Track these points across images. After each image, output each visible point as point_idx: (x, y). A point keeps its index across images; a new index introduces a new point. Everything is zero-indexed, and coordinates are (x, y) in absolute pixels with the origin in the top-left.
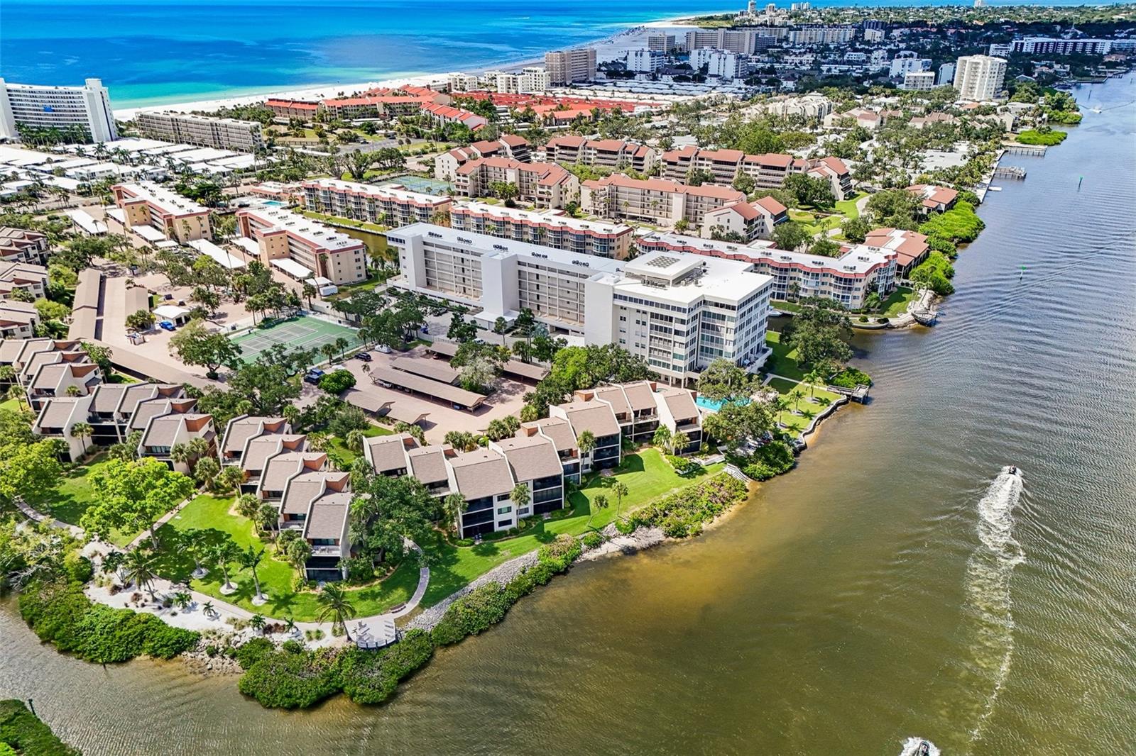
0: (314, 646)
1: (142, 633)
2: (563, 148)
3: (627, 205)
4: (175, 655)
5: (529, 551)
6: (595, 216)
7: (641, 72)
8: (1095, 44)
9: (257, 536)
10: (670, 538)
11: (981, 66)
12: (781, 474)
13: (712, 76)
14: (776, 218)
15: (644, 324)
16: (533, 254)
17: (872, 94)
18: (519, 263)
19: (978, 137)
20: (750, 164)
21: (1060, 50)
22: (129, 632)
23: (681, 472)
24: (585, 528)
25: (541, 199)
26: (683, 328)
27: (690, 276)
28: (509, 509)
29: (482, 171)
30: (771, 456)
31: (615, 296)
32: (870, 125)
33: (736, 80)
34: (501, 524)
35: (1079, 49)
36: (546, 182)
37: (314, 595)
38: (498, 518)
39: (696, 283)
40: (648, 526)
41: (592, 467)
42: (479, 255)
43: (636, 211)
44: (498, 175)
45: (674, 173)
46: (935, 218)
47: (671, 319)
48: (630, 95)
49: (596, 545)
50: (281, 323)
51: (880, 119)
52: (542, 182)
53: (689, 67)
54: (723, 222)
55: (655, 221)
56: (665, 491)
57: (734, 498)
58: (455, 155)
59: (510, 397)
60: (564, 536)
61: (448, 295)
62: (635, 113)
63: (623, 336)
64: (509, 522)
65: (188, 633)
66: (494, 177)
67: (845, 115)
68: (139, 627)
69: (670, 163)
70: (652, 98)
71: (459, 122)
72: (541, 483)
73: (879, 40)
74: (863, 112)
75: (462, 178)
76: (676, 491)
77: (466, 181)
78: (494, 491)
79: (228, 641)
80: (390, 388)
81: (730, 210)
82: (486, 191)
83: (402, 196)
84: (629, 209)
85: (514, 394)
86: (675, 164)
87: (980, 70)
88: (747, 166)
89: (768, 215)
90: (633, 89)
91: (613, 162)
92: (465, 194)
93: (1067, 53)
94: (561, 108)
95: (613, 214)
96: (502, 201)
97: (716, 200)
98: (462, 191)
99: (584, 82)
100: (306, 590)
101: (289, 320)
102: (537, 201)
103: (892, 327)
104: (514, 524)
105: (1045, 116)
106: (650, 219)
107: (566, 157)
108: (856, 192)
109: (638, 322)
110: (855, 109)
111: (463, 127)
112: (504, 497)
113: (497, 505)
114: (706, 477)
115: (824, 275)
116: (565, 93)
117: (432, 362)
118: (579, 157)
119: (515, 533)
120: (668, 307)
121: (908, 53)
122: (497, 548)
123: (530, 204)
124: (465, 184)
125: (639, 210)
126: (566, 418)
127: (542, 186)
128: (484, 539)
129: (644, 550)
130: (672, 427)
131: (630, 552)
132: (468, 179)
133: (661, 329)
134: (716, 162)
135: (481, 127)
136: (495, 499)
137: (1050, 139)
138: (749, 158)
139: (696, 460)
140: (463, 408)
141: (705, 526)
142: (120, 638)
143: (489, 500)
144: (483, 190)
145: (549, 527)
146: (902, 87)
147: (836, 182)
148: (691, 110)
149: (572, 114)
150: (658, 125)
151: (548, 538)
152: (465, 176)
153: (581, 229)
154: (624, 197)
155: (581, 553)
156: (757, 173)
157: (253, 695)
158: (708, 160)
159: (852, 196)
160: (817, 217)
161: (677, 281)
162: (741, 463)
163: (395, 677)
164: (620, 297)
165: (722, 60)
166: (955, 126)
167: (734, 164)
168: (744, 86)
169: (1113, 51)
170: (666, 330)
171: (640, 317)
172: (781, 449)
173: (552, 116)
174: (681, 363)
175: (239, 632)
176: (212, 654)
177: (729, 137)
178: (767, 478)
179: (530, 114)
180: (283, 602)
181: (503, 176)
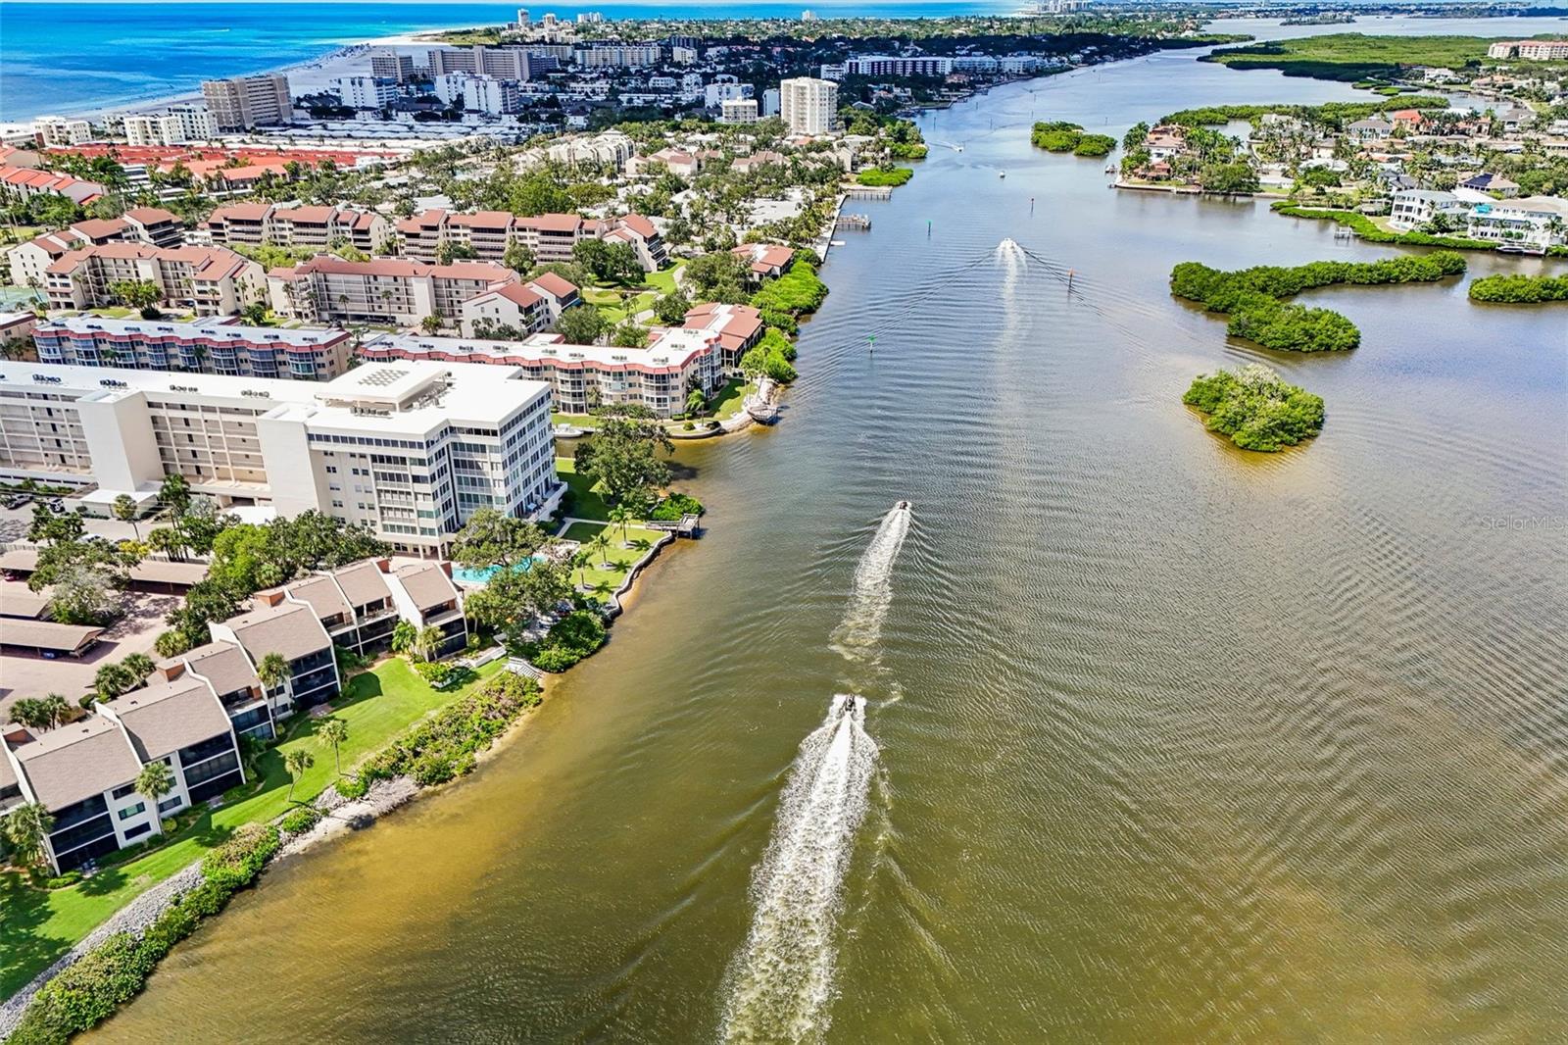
2: (235, 222)
3: (344, 299)
5: (184, 865)
7: (364, 109)
8: (935, 63)
10: (427, 788)
11: (808, 91)
13: (470, 111)
14: (564, 301)
17: (685, 131)
18: (150, 405)
19: (813, 180)
20: (524, 230)
21: (899, 71)
23: (440, 685)
24: (286, 805)
25: (202, 302)
27: (427, 394)
31: (310, 437)
32: (684, 170)
33: (505, 117)
34: (129, 834)
36: (206, 276)
38: (120, 828)
40: (390, 778)
41: (293, 706)
42: (71, 399)
43: (363, 308)
44: (123, 271)
45: (417, 250)
46: (769, 285)
47: (403, 460)
48: (349, 142)
51: (695, 162)
52: (201, 276)
53: (436, 100)
54: (490, 313)
56: (415, 719)
57: (521, 705)
58: (44, 244)
59: (148, 621)
60: (249, 826)
63: (337, 496)
64: (145, 827)
66: (116, 276)
67: (651, 158)
69: (409, 236)
70: (384, 145)
73: (690, 61)
74: (673, 153)
75: (57, 281)
76: (433, 714)
77: (67, 285)
78: (104, 785)
82: (107, 298)
84: (349, 306)
85: (154, 616)
86: (417, 236)
87: (808, 96)
88: (521, 234)
89: (552, 298)
90: (353, 134)
92: (69, 305)
93: (907, 75)
94: (234, 163)
95: (326, 315)
96: (137, 311)
97: (477, 283)
98: (62, 300)
99: (275, 124)
102: (198, 306)
103: (725, 432)
104: (156, 829)
105: (887, 150)
106: (385, 318)
108: (672, 260)
109: (355, 472)
112: (127, 790)
113: (114, 807)
114: (478, 684)
115: (630, 373)
116: (243, 141)
118: (266, 234)
119: (158, 842)
120: (395, 443)
121: (726, 77)
122: (125, 876)
123: (187, 312)
124: (65, 290)
125: (366, 306)
126: (234, 639)
127: (201, 282)
128: (100, 865)
129: (385, 815)
130: (416, 620)
131: (364, 823)
132: (69, 281)
134: (477, 230)
135: (95, 199)
136: (109, 798)
138: (522, 221)
139: (463, 662)
141: (479, 757)
143: (98, 801)
145: (219, 819)
146: (721, 120)
147: (643, 247)
148: (439, 159)
149: (255, 172)
150: (393, 182)
151: (218, 838)
152: (63, 276)
153: (267, 342)
155: (280, 847)
156: (536, 242)
158: (465, 227)
159: (667, 265)
160: (624, 297)
164: (319, 438)
165: (482, 89)
166: (785, 168)
167: (503, 231)
169: (955, 71)
171: (356, 463)
172: (586, 621)
173: (220, 176)
174: (431, 523)
177: (496, 195)
179: (182, 175)
181: (133, 271)
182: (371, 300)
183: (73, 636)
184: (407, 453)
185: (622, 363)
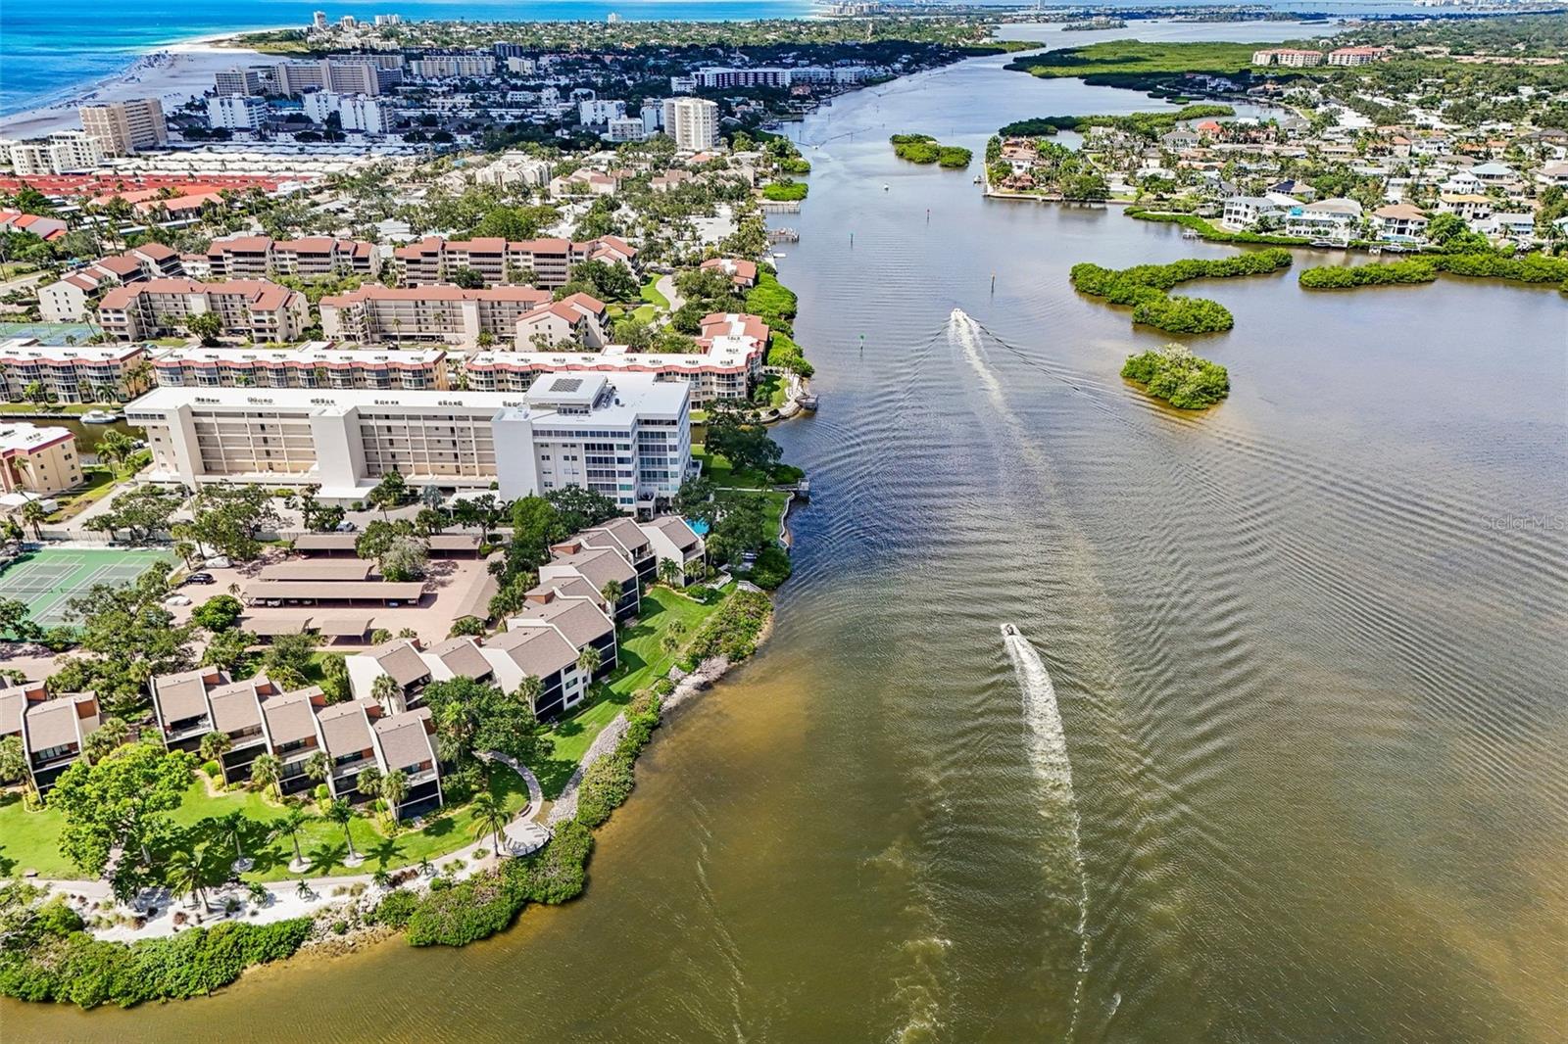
0: (462, 876)
1: (236, 944)
4: (294, 951)
5: (613, 716)
6: (354, 343)
7: (237, 129)
9: (279, 805)
10: (734, 664)
15: (574, 458)
16: (378, 402)
17: (579, 149)
18: (361, 417)
20: (517, 253)
22: (219, 948)
23: (702, 601)
24: (651, 678)
26: (628, 454)
27: (606, 396)
28: (576, 681)
29: (143, 301)
31: (535, 433)
34: (570, 699)
35: (761, 80)
36: (262, 306)
37: (417, 834)
38: (567, 693)
39: (617, 402)
40: (709, 658)
42: (304, 416)
43: (412, 329)
46: (752, 295)
47: (611, 447)
48: (249, 166)
49: (671, 691)
51: (613, 181)
55: (440, 339)
56: (701, 622)
57: (763, 610)
58: (73, 282)
60: (638, 691)
61: (250, 477)
63: (548, 478)
64: (576, 696)
65: (297, 922)
66: (164, 307)
67: (572, 179)
68: (229, 939)
70: (288, 169)
72: (596, 644)
74: (590, 174)
75: (111, 316)
76: (710, 619)
77: (121, 319)
78: (558, 665)
79: (354, 912)
81: (549, 314)
82: (157, 329)
84: (403, 327)
86: (418, 262)
88: (515, 257)
89: (590, 315)
90: (245, 156)
91: (327, 267)
92: (125, 338)
95: (377, 337)
97: (518, 304)
98: (116, 333)
99: (152, 148)
100: (402, 832)
102: (254, 334)
103: (785, 418)
104: (581, 697)
105: (775, 165)
106: (433, 337)
107: (248, 267)
108: (648, 275)
109: (566, 458)
112: (570, 669)
113: (565, 679)
114: (727, 599)
115: (702, 374)
116: (139, 168)
119: (587, 704)
120: (606, 434)
122: (580, 725)
123: (243, 339)
124: (119, 324)
126: (577, 574)
127: (259, 312)
128: (559, 720)
129: (717, 681)
130: (677, 557)
131: (705, 687)
132: (124, 316)
133: (600, 460)
134: (473, 255)
136: (562, 673)
137: (795, 192)
139: (710, 585)
141: (755, 642)
142: (212, 958)
143: (555, 678)
145: (616, 688)
146: (607, 137)
149: (195, 200)
150: (333, 207)
151: (623, 699)
152: (118, 311)
154: (388, 314)
155: (662, 703)
156: (534, 264)
157: (434, 943)
158: (462, 252)
159: (647, 280)
160: (626, 310)
161: (597, 404)
162: (749, 577)
163: (578, 866)
165: (359, 109)
168: (405, 144)
169: (794, 83)
170: (606, 460)
171: (568, 452)
172: (776, 555)
173: (162, 207)
175: (362, 897)
176: (343, 930)
179: (123, 207)
180: (386, 851)
182: (419, 322)
183: (413, 590)
184: (616, 441)
185: (697, 367)
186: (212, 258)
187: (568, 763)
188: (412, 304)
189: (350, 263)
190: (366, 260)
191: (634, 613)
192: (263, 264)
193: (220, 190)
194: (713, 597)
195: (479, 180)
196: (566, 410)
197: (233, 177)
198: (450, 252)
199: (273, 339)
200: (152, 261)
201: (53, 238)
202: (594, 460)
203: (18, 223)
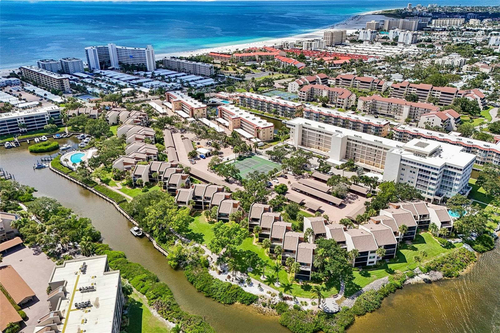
0: (305, 308)
1: (236, 293)
2: (344, 79)
3: (381, 109)
4: (250, 304)
5: (384, 276)
6: (364, 113)
7: (366, 40)
9: (268, 255)
10: (446, 278)
12: (489, 250)
13: (400, 43)
14: (456, 120)
15: (414, 173)
16: (355, 135)
17: (482, 54)
18: (348, 139)
20: (435, 91)
22: (232, 292)
23: (443, 246)
24: (406, 268)
25: (339, 104)
26: (436, 177)
27: (436, 153)
28: (374, 257)
29: (311, 90)
30: (485, 242)
31: (402, 160)
32: (487, 71)
33: (412, 45)
34: (370, 263)
36: (342, 97)
37: (299, 286)
38: (369, 260)
39: (440, 156)
40: (435, 271)
41: (402, 239)
42: (331, 135)
43: (385, 112)
44: (318, 92)
45: (397, 93)
47: (430, 172)
48: (363, 52)
49: (412, 277)
50: (245, 158)
51: (491, 68)
52: (340, 96)
53: (389, 38)
54: (431, 121)
55: (393, 117)
56: (439, 254)
57: (471, 260)
58: (297, 82)
59: (353, 201)
60: (398, 271)
61: (312, 149)
62: (368, 61)
63: (402, 177)
64: (373, 262)
65: (254, 296)
66: (316, 93)
67: (473, 66)
68: (235, 291)
69: (395, 89)
70: (374, 54)
71: (293, 65)
72: (386, 247)
73: (477, 24)
74: (482, 64)
75: (302, 93)
76: (443, 254)
77: (304, 95)
78: (369, 249)
79: (270, 302)
80: (299, 192)
81: (435, 115)
82: (312, 99)
83: (282, 102)
84: (382, 111)
85: (354, 200)
86: (398, 89)
89: (452, 118)
90: (364, 49)
91: (368, 87)
92: (303, 100)
94: (335, 59)
95: (373, 112)
96: (321, 104)
97: (425, 109)
98: (302, 98)
99: (340, 44)
100: (295, 283)
101: (248, 157)
102: (337, 105)
104: (375, 263)
106: (391, 116)
107: (345, 84)
108: (488, 106)
109: (411, 172)
110: (478, 63)
111: (295, 67)
112: (374, 252)
113: (370, 255)
114: (455, 249)
115: (490, 152)
116: (333, 50)
117: (312, 180)
118: (352, 84)
119: (376, 267)
120: (429, 167)
122: (370, 274)
123: (333, 106)
124: (303, 96)
125: (386, 111)
126: (392, 217)
127: (340, 98)
128: (363, 268)
129: (434, 281)
130: (439, 224)
131: (428, 282)
132: (305, 94)
133: (424, 176)
134: (418, 89)
135: (303, 67)
136: (369, 252)
138: (435, 88)
139: (449, 240)
140: (334, 204)
141: (460, 273)
142: (229, 294)
143: (366, 253)
144: (311, 98)
145: (390, 266)
147: (479, 101)
148: (395, 60)
149: (342, 62)
150: (381, 67)
151: (391, 272)
152: (304, 92)
153: (366, 121)
154: (379, 106)
155: (406, 280)
156: (440, 95)
157: (286, 326)
158: (413, 88)
159: (486, 108)
160: (471, 118)
161: (431, 155)
162: (471, 244)
163: (343, 327)
164: (404, 160)
165: (405, 35)
167: (428, 91)
168: (416, 48)
170: (426, 177)
171: (412, 170)
172: (489, 239)
173: (333, 62)
174: (433, 192)
175: (274, 298)
176: (265, 305)
177: (418, 74)
178: (484, 252)
179: (322, 61)
180: (288, 288)
181: (321, 93)
182: (388, 110)
183: (338, 201)
184: (432, 171)
185: (488, 148)
186: (337, 80)
187: (358, 287)
188: (387, 103)
189: (376, 87)
190: (381, 86)
191: (411, 239)
192: (350, 83)
193: (350, 59)
194: (449, 246)
195: (436, 63)
196: (417, 154)
197: (357, 55)
198: (410, 87)
199: (342, 107)
200: (320, 78)
201: (300, 69)
202: (421, 175)
203: (294, 64)
